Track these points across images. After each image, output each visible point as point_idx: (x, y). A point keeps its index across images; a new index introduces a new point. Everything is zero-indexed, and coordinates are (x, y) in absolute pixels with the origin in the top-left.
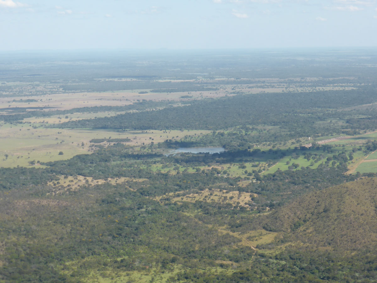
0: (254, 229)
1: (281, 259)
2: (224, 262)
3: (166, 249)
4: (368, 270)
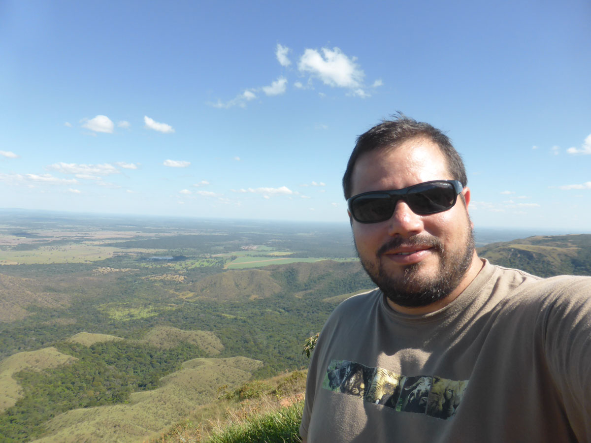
0: (185, 291)
2: (172, 305)
3: (146, 299)
4: (232, 308)
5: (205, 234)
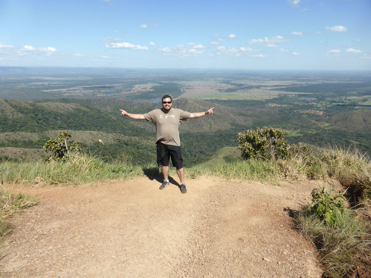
0: (323, 122)
1: (330, 131)
2: (312, 130)
3: (296, 125)
4: (358, 137)
5: (343, 82)
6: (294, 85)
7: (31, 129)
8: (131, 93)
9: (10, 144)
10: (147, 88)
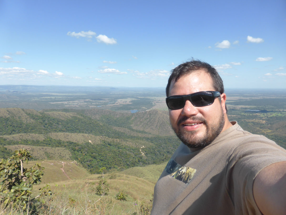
0: (266, 129)
1: (272, 136)
6: (240, 100)
7: (39, 131)
8: (115, 105)
9: (23, 143)
10: (127, 102)
